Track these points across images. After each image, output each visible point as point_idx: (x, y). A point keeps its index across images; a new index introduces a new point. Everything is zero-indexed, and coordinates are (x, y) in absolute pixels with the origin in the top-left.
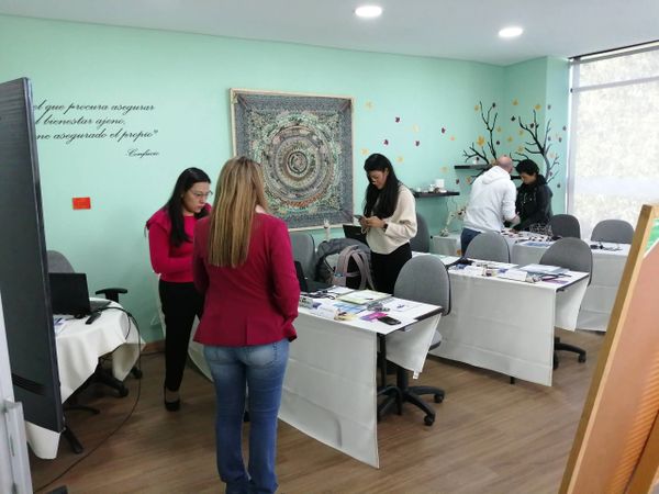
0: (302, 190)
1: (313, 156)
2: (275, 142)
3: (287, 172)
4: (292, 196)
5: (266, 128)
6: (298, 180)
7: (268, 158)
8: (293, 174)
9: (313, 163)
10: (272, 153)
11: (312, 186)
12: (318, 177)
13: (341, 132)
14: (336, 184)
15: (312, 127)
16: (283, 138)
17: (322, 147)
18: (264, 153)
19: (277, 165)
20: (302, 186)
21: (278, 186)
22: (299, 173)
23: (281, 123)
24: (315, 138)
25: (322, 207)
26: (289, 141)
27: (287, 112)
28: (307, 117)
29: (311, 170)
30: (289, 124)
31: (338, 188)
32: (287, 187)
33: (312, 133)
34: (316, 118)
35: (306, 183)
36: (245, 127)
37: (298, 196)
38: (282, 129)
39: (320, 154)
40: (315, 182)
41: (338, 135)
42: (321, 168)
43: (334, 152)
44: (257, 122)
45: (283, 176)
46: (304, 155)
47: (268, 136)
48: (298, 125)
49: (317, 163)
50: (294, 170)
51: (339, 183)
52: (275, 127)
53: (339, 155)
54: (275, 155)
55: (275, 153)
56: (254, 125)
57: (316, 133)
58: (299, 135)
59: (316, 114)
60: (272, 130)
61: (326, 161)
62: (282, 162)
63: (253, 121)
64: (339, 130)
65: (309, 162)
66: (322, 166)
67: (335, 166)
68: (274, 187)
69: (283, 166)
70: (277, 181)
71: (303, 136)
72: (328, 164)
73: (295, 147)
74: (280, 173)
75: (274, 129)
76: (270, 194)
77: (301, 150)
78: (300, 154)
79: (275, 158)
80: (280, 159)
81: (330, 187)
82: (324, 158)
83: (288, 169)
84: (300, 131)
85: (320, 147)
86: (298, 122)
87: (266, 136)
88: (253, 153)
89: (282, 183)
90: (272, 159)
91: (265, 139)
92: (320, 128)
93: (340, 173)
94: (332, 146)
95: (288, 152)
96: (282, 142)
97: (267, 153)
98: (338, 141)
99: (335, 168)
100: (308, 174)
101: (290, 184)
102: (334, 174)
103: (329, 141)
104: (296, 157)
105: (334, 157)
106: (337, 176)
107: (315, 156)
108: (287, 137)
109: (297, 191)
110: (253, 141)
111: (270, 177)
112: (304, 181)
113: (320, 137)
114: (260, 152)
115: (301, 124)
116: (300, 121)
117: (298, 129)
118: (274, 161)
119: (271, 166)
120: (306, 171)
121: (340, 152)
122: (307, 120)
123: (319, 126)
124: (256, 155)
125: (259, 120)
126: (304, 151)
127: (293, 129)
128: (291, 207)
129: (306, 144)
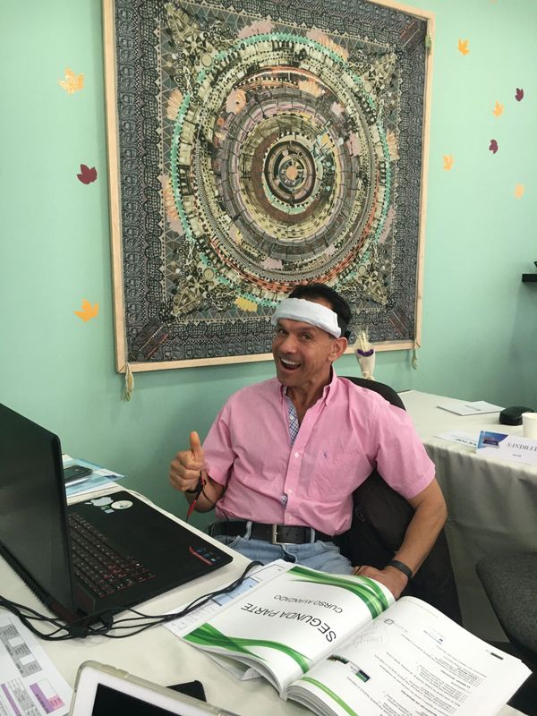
0: (298, 250)
1: (330, 158)
2: (232, 107)
3: (262, 199)
4: (270, 263)
5: (207, 60)
6: (289, 220)
7: (211, 149)
8: (270, 197)
9: (329, 177)
10: (222, 137)
11: (323, 240)
12: (340, 218)
13: (399, 103)
14: (381, 239)
15: (330, 78)
16: (256, 98)
17: (354, 137)
18: (200, 135)
19: (238, 175)
20: (299, 239)
21: (237, 236)
22: (292, 202)
23: (250, 54)
24: (336, 109)
26: (271, 109)
27: (266, 24)
28: (321, 47)
29: (325, 197)
31: (384, 250)
32: (259, 238)
33: (331, 97)
34: (342, 54)
35: (310, 230)
36: (146, 46)
37: (289, 267)
38: (253, 69)
39: (344, 147)
40: (331, 230)
41: (391, 110)
42: (348, 195)
43: (381, 155)
44: (181, 35)
45: (250, 207)
46: (308, 154)
47: (213, 84)
48: (296, 65)
49: (338, 180)
50: (282, 193)
51: (389, 239)
52: (233, 61)
53: (392, 164)
54: (231, 146)
55: (232, 139)
56: (172, 44)
57: (340, 96)
58: (297, 96)
59: (343, 43)
60: (226, 69)
61: (360, 174)
62: (249, 166)
63: (169, 32)
64: (395, 98)
65: (320, 174)
66: (349, 189)
67: (382, 193)
68: (226, 238)
69: (250, 177)
70: (234, 219)
71: (308, 101)
72: (365, 184)
73: (286, 129)
74: (244, 198)
75: (229, 67)
76: (214, 257)
77: (301, 139)
78: (298, 149)
79: (230, 153)
80: (245, 160)
81: (367, 245)
82: (357, 168)
83: (266, 187)
84: (301, 83)
85: (347, 138)
86: (298, 58)
87: (206, 83)
88: (169, 131)
89: (248, 227)
90: (222, 154)
91: (204, 92)
92: (351, 84)
93: (392, 213)
94: (376, 139)
95: (267, 140)
96: (251, 109)
97: (210, 137)
98: (392, 127)
99: (380, 196)
100: (316, 207)
101: (269, 232)
102: (378, 214)
103: (370, 124)
104: (287, 158)
105: (380, 169)
106: (384, 220)
107: (336, 159)
108: (266, 98)
109: (286, 251)
110: (168, 95)
111: (214, 207)
112: (304, 227)
113: (349, 111)
114: (189, 131)
115: (303, 65)
116: (303, 55)
117: (295, 78)
118: (228, 161)
119: (218, 175)
120: (311, 199)
121: (395, 157)
122: (319, 56)
123: (348, 79)
124: (177, 138)
125: (190, 34)
126: (309, 144)
127: (283, 77)
128: (268, 294)
129: (314, 125)
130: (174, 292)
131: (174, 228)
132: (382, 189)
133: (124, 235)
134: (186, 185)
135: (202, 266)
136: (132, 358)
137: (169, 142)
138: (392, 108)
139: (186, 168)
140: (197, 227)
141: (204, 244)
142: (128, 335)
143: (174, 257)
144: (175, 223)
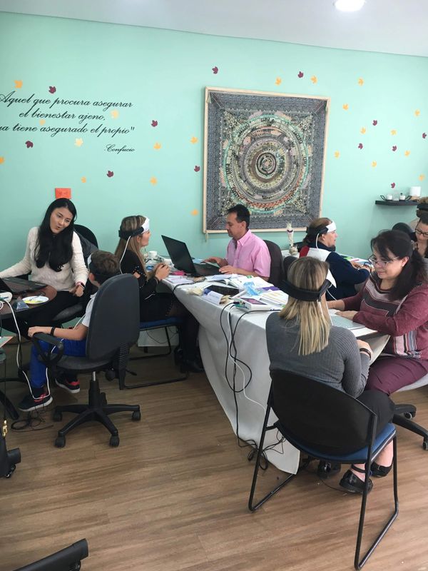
0: (269, 192)
1: (283, 158)
2: (245, 143)
3: (255, 173)
4: (257, 197)
5: (237, 128)
6: (266, 181)
7: (237, 158)
8: (258, 173)
9: (282, 165)
10: (241, 153)
11: (279, 188)
12: (286, 179)
13: (313, 134)
14: (304, 187)
15: (284, 128)
16: (254, 139)
17: (293, 149)
18: (234, 153)
19: (247, 166)
20: (269, 188)
21: (245, 187)
22: (267, 175)
23: (253, 124)
24: (286, 139)
25: (287, 209)
26: (260, 142)
27: (260, 112)
28: (280, 118)
29: (280, 172)
30: (261, 125)
31: (305, 192)
32: (254, 188)
33: (284, 135)
34: (289, 119)
35: (273, 184)
36: (217, 126)
37: (264, 198)
38: (253, 130)
39: (289, 153)
40: (282, 184)
42: (290, 171)
43: (304, 154)
44: (229, 122)
45: (251, 177)
46: (274, 156)
47: (239, 136)
48: (270, 125)
49: (286, 165)
50: (262, 171)
51: (307, 187)
52: (246, 128)
53: (309, 158)
54: (245, 156)
55: (245, 154)
56: (226, 125)
57: (287, 134)
58: (270, 137)
59: (289, 115)
60: (244, 131)
61: (296, 163)
62: (251, 162)
63: (225, 121)
64: (311, 132)
65: (278, 164)
66: (290, 169)
67: (304, 169)
68: (241, 188)
69: (251, 167)
70: (244, 181)
71: (274, 138)
72: (297, 166)
73: (265, 149)
74: (249, 174)
75: (245, 130)
76: (236, 194)
77: (271, 151)
78: (269, 155)
79: (244, 158)
80: (250, 160)
81: (297, 189)
82: (294, 160)
83: (257, 170)
84: (272, 132)
85: (290, 149)
86: (270, 123)
87: (237, 136)
88: (223, 153)
89: (250, 184)
90: (241, 159)
91: (236, 139)
92: (292, 129)
93: (309, 177)
94: (303, 148)
95: (258, 153)
96: (252, 143)
97: (237, 154)
98: (310, 144)
99: (304, 170)
100: (276, 175)
101: (258, 186)
102: (303, 177)
103: (300, 143)
104: (265, 158)
105: (304, 160)
106: (305, 179)
107: (285, 158)
108: (258, 138)
109: (264, 193)
110: (223, 141)
111: (238, 177)
112: (271, 183)
113: (291, 139)
114: (230, 153)
115: (273, 125)
116: (273, 121)
117: (269, 130)
118: (243, 162)
119: (240, 167)
120: (274, 173)
121: (311, 155)
122: (279, 121)
123: (291, 128)
124: (226, 155)
125: (232, 120)
126: (274, 153)
127: (265, 130)
128: (256, 208)
129: (276, 146)
130: (223, 207)
131: (223, 185)
132: (305, 168)
133: (207, 188)
134: (228, 171)
135: (233, 198)
136: (208, 229)
137: (223, 157)
138: (310, 137)
139: (229, 165)
140: (231, 185)
141: (233, 191)
142: (207, 221)
143: (223, 195)
144: (224, 183)
